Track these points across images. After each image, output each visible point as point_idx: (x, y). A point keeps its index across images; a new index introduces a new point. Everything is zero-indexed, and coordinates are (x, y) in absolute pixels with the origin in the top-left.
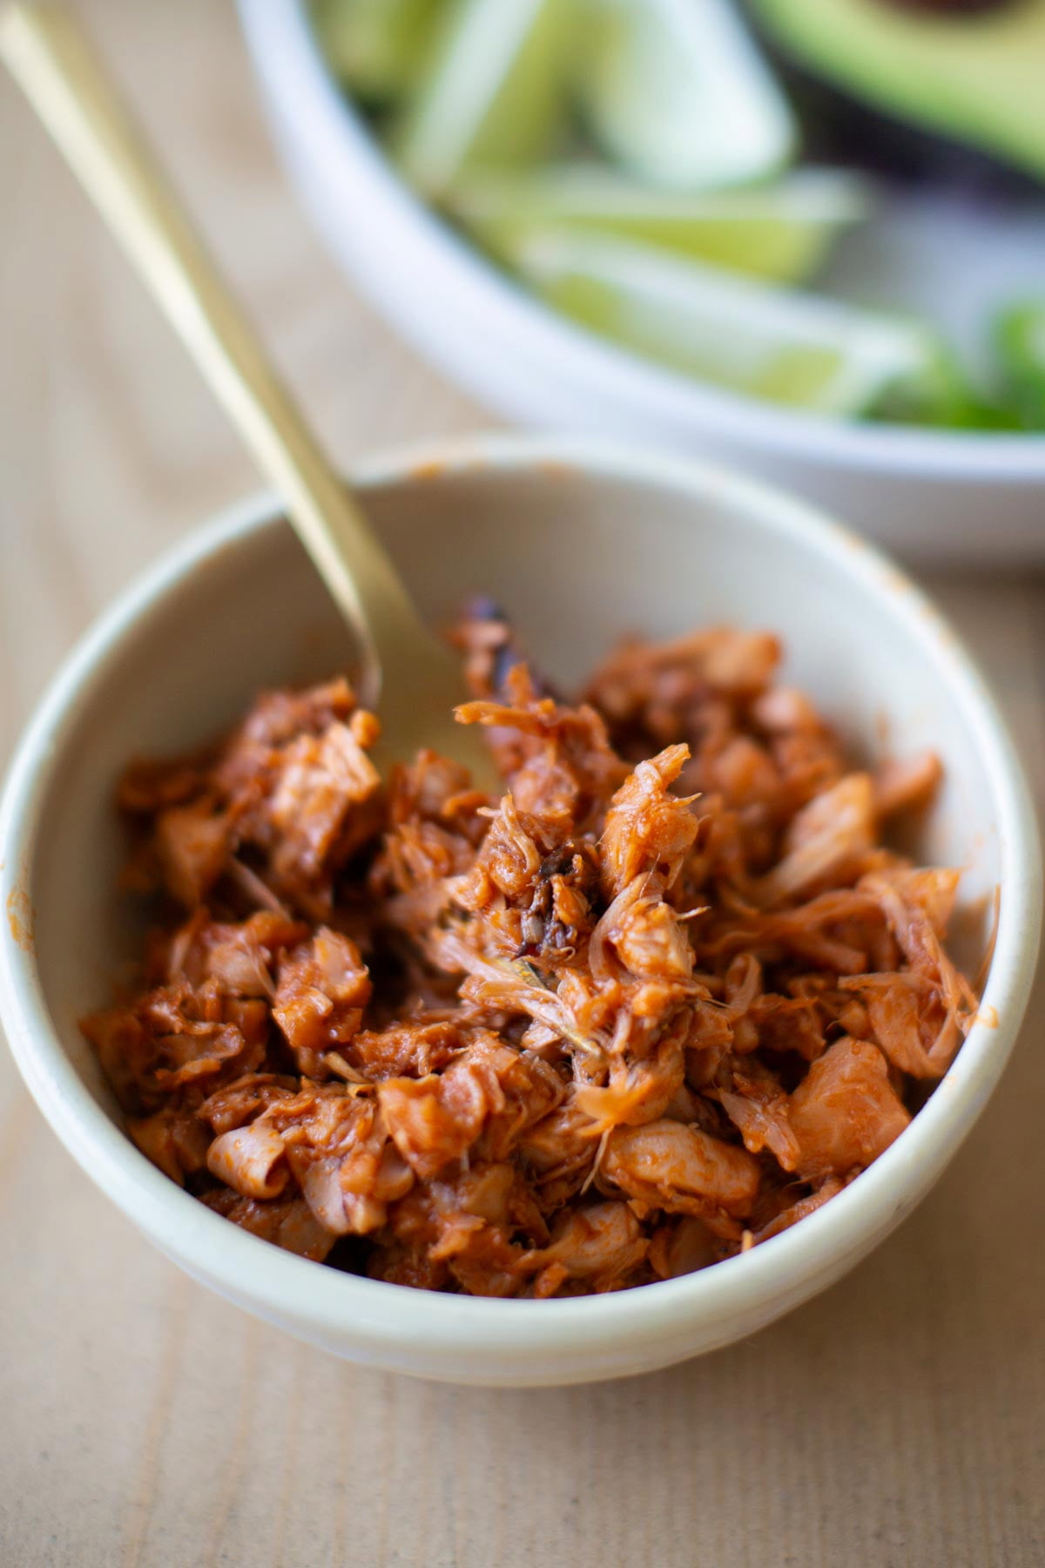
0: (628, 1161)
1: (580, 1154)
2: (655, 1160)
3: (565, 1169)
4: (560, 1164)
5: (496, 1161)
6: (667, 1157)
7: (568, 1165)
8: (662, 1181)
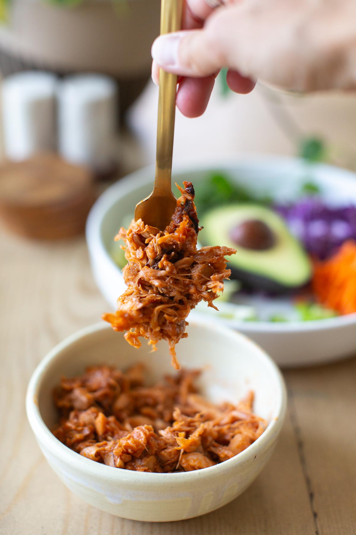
0: (187, 461)
1: (173, 458)
2: (194, 461)
3: (169, 462)
4: (168, 461)
5: (152, 455)
6: (197, 460)
7: (170, 461)
8: (196, 466)
